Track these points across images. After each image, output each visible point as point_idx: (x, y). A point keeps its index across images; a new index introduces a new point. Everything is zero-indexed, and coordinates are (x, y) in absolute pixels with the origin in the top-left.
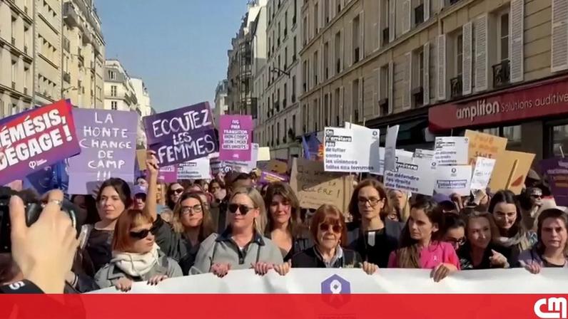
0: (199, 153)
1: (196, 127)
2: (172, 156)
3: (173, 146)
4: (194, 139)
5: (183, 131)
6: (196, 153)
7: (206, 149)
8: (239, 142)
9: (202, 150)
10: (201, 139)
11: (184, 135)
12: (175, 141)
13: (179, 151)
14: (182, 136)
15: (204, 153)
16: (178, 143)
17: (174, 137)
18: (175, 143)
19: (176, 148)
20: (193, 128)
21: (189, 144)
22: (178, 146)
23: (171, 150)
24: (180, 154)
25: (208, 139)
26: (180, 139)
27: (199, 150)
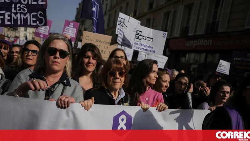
0: (32, 24)
1: (33, 3)
2: (9, 20)
3: (11, 13)
4: (30, 12)
5: (21, 4)
6: (29, 24)
7: (38, 22)
8: (71, 33)
9: (34, 22)
10: (35, 13)
11: (22, 6)
12: (13, 9)
13: (15, 18)
14: (19, 7)
15: (35, 24)
16: (15, 11)
17: (13, 6)
18: (13, 11)
19: (13, 15)
20: (30, 3)
21: (25, 14)
22: (16, 14)
23: (9, 16)
24: (16, 21)
25: (41, 15)
26: (18, 9)
27: (32, 22)
